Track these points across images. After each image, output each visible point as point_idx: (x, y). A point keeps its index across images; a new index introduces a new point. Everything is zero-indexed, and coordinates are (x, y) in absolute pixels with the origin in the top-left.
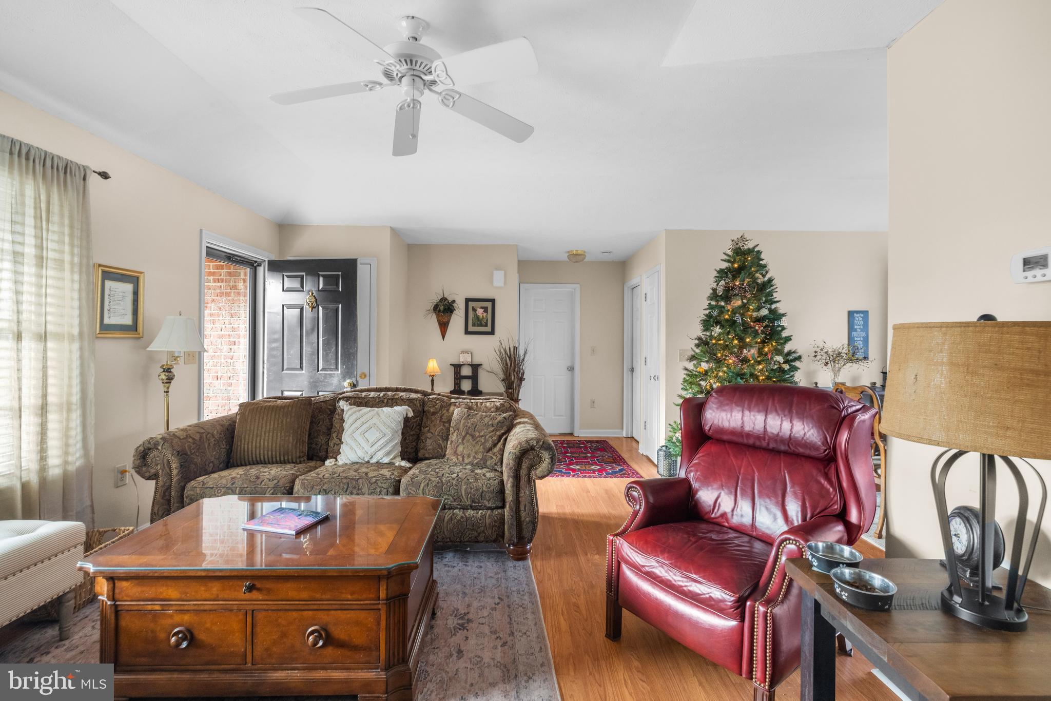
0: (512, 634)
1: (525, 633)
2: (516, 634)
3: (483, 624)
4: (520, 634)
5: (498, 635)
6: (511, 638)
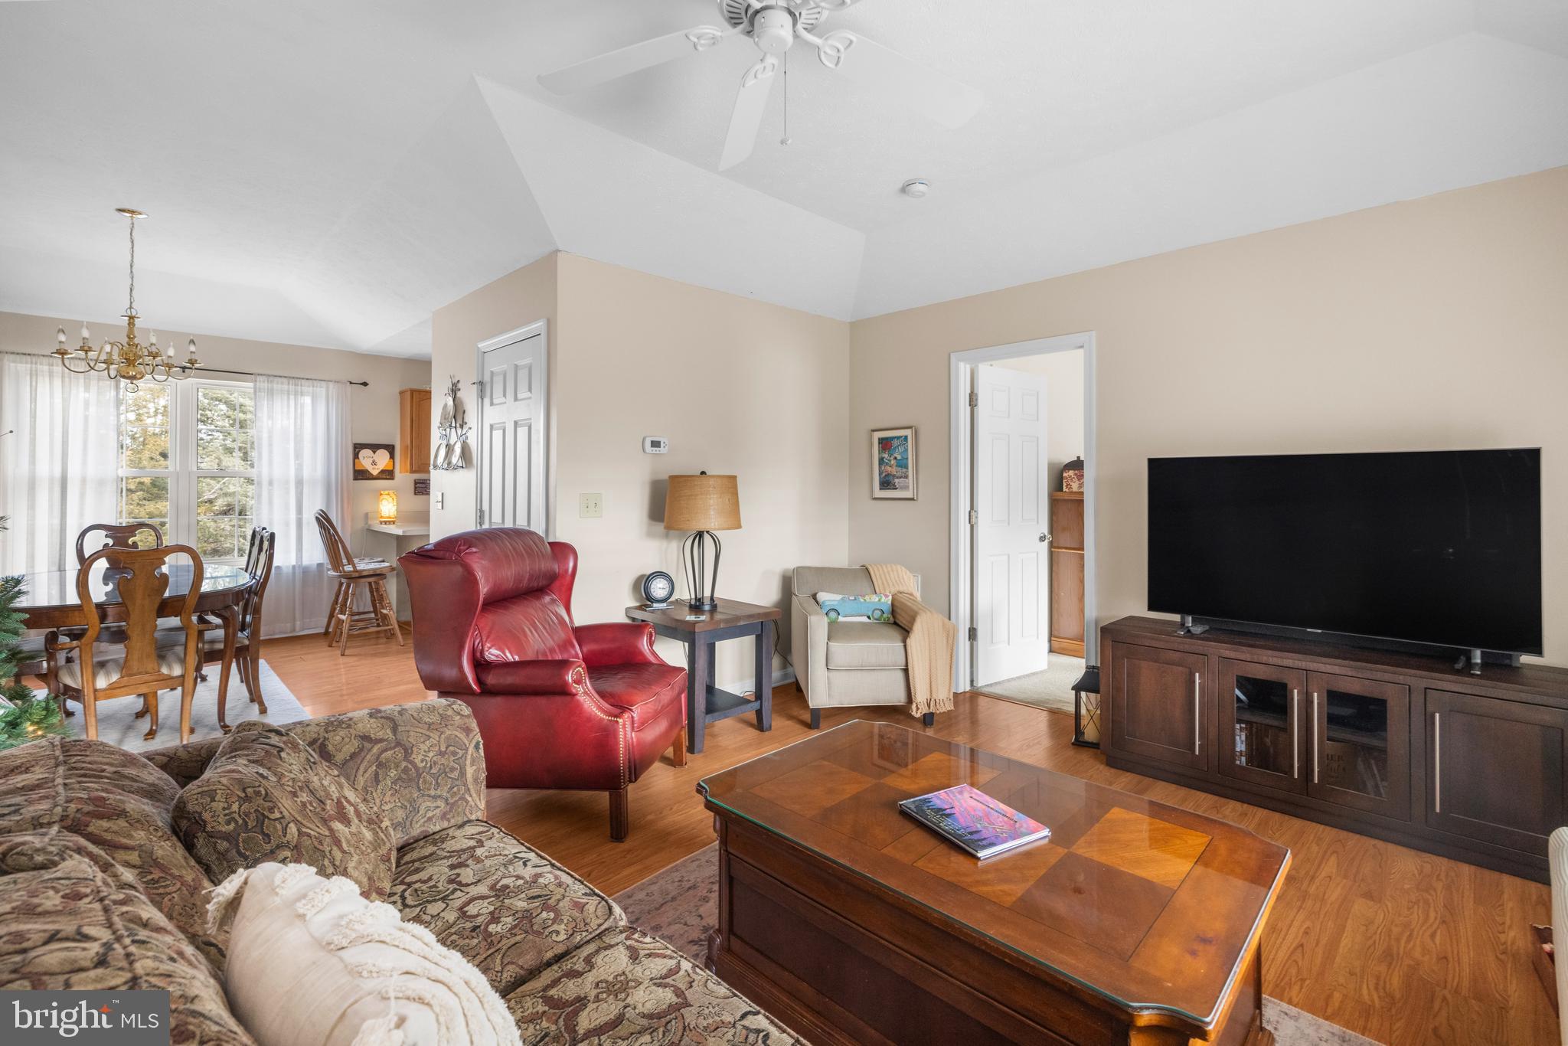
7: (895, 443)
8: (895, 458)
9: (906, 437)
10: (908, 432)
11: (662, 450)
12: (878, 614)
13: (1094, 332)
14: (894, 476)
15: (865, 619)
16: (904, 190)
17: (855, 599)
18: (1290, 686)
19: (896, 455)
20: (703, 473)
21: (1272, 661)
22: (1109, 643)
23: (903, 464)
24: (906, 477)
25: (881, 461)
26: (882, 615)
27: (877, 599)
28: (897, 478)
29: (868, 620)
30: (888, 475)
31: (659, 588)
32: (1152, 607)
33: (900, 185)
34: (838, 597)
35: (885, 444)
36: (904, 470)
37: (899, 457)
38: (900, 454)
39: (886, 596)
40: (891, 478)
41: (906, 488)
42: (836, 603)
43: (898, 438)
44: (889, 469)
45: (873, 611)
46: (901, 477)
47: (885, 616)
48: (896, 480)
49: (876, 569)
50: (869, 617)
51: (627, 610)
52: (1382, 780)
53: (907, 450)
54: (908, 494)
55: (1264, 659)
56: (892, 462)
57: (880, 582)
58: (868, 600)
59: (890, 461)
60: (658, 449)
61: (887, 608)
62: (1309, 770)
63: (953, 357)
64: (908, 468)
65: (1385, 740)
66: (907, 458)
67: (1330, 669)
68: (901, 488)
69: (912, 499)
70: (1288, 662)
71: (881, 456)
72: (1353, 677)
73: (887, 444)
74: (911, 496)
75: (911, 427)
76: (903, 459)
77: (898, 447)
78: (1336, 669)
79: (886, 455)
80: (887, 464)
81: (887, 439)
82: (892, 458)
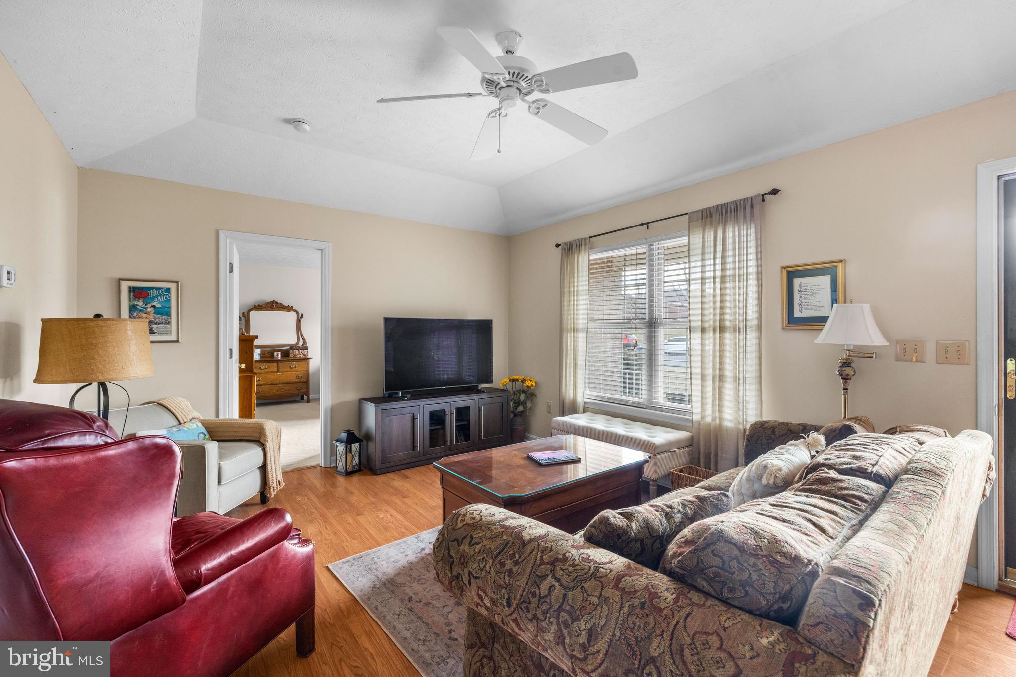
0: (411, 609)
1: (399, 615)
2: (407, 611)
3: (444, 606)
4: (403, 613)
5: (422, 604)
6: (409, 606)
7: (153, 293)
8: (154, 306)
9: (168, 290)
10: (172, 286)
12: (201, 437)
13: (331, 244)
16: (292, 121)
18: (446, 410)
20: (98, 316)
21: (442, 402)
22: (379, 412)
23: (164, 312)
24: (168, 323)
25: (133, 307)
26: (205, 437)
28: (156, 324)
33: (292, 118)
35: (139, 293)
36: (165, 317)
37: (158, 306)
38: (160, 303)
39: (196, 422)
41: (168, 332)
43: (157, 289)
45: (199, 435)
46: (161, 323)
47: (207, 437)
53: (169, 300)
54: (173, 337)
55: (439, 402)
56: (149, 310)
59: (146, 309)
61: (204, 430)
62: (452, 440)
63: (221, 234)
64: (170, 316)
65: (469, 421)
66: (169, 307)
67: (456, 400)
68: (161, 333)
69: (177, 342)
70: (445, 401)
71: (132, 303)
72: (461, 401)
73: (141, 293)
74: (174, 339)
75: (177, 282)
76: (164, 307)
77: (157, 297)
78: (458, 399)
79: (140, 303)
80: (141, 311)
81: (141, 289)
82: (149, 306)
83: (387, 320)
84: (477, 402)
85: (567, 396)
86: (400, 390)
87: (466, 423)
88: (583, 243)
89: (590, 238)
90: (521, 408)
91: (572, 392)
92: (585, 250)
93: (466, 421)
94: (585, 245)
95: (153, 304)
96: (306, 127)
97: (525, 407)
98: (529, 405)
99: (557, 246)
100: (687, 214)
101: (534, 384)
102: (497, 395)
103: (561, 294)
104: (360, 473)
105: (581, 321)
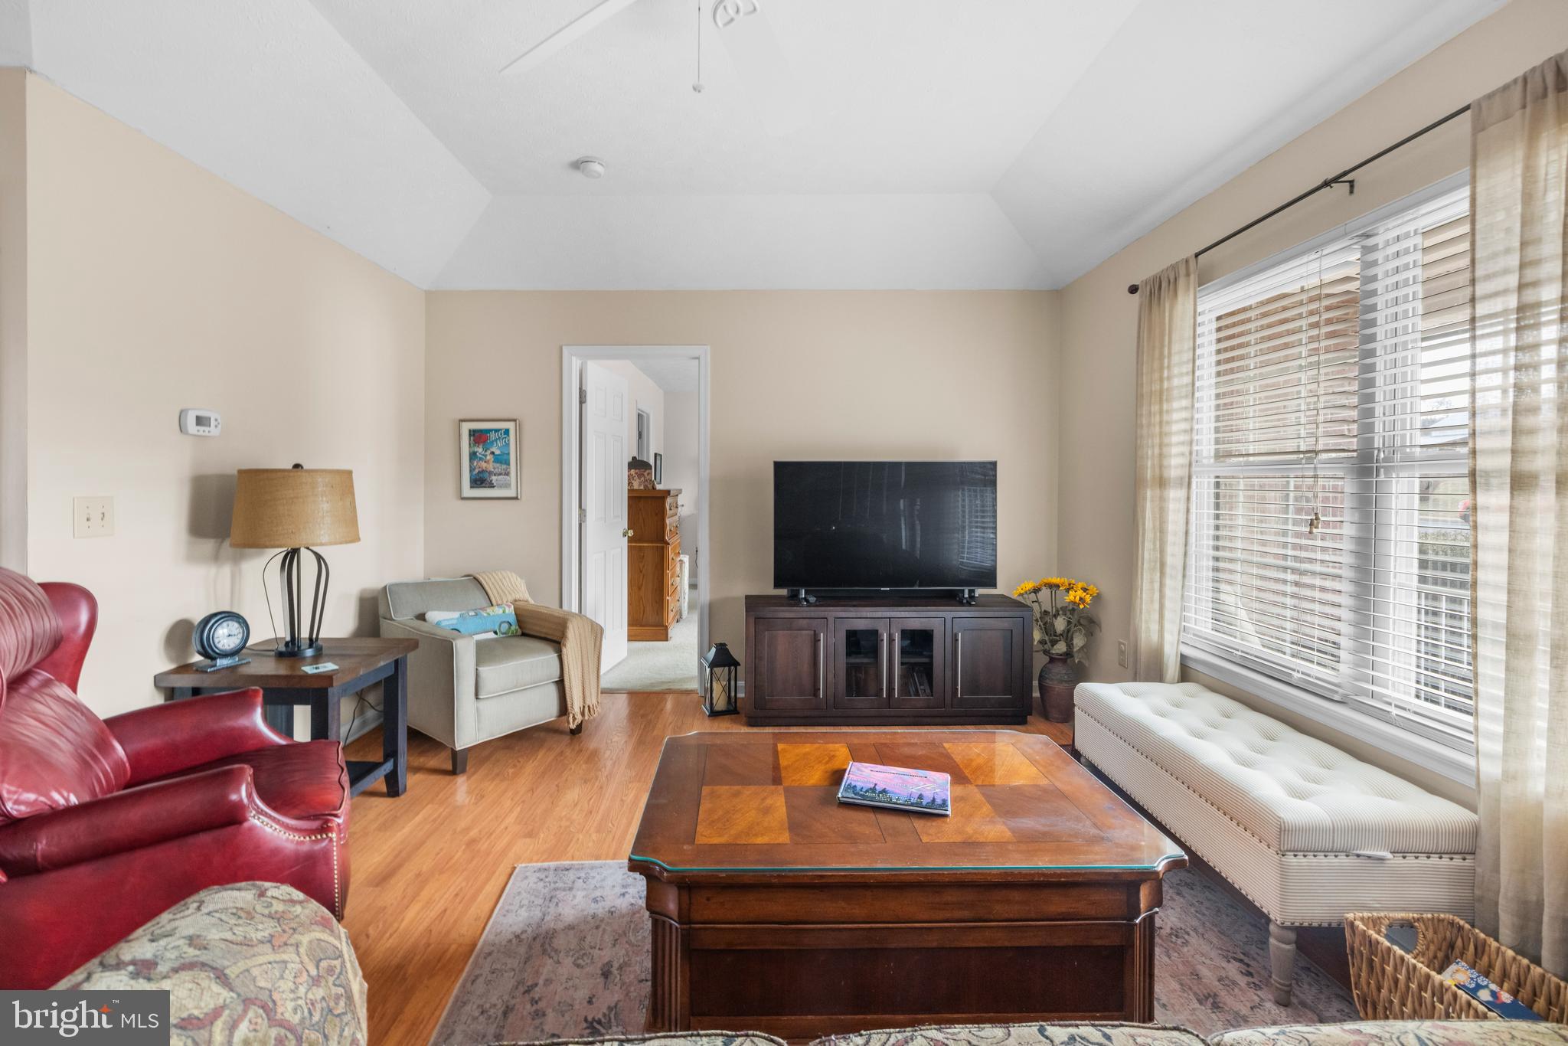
7: (493, 436)
8: (493, 453)
9: (507, 432)
10: (510, 426)
11: (213, 430)
12: (505, 627)
13: (709, 347)
14: (490, 473)
15: (491, 635)
16: (578, 165)
17: (476, 615)
18: (880, 632)
19: (494, 449)
20: (297, 466)
21: (869, 615)
22: (752, 620)
23: (503, 460)
24: (508, 474)
25: (473, 456)
26: (510, 628)
27: (501, 611)
28: (495, 475)
29: (496, 636)
30: (483, 471)
31: (225, 637)
32: (777, 585)
33: (574, 158)
34: (456, 615)
35: (479, 437)
36: (504, 466)
37: (497, 452)
38: (499, 448)
39: (509, 607)
40: (486, 475)
41: (507, 486)
42: (455, 622)
43: (497, 431)
44: (484, 465)
45: (500, 626)
46: (500, 474)
47: (513, 628)
48: (494, 478)
49: (484, 576)
50: (496, 633)
51: (158, 680)
52: (920, 685)
53: (508, 445)
54: (511, 493)
55: (864, 614)
56: (488, 457)
57: (494, 591)
58: (492, 614)
59: (486, 456)
60: (206, 429)
61: (512, 619)
62: (890, 689)
63: (565, 350)
64: (509, 465)
65: (931, 657)
66: (509, 454)
67: (903, 614)
68: (501, 486)
69: (516, 498)
70: (879, 614)
71: (472, 450)
72: (916, 618)
73: (480, 437)
74: (514, 495)
75: (515, 420)
76: (503, 454)
77: (496, 440)
78: (906, 614)
79: (480, 450)
80: (481, 459)
81: (481, 431)
82: (488, 452)
83: (780, 468)
84: (949, 625)
85: (1143, 635)
86: (802, 586)
87: (925, 660)
88: (1182, 271)
89: (1197, 255)
90: (1061, 647)
91: (1155, 627)
92: (1188, 290)
93: (926, 657)
94: (1188, 275)
95: (492, 450)
96: (596, 167)
97: (1070, 646)
98: (1079, 641)
99: (1133, 289)
100: (1467, 108)
101: (1088, 599)
102: (1006, 614)
103: (1139, 397)
104: (733, 716)
105: (1174, 461)
